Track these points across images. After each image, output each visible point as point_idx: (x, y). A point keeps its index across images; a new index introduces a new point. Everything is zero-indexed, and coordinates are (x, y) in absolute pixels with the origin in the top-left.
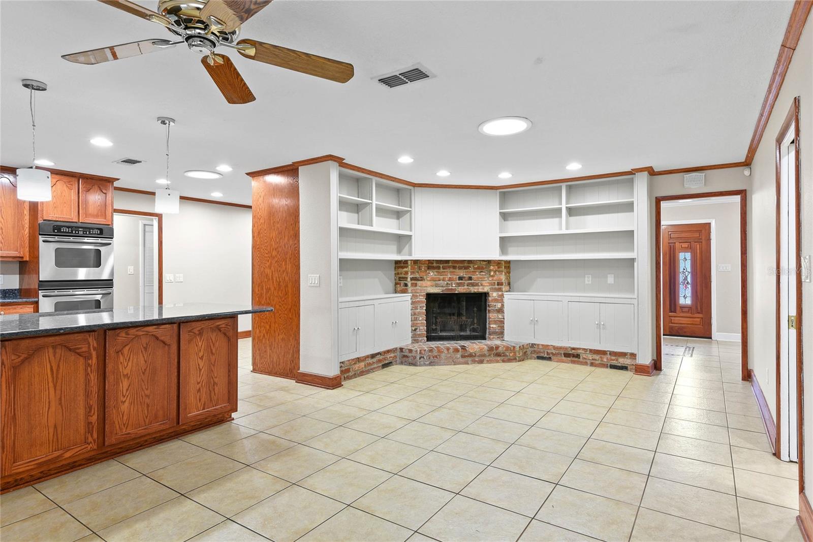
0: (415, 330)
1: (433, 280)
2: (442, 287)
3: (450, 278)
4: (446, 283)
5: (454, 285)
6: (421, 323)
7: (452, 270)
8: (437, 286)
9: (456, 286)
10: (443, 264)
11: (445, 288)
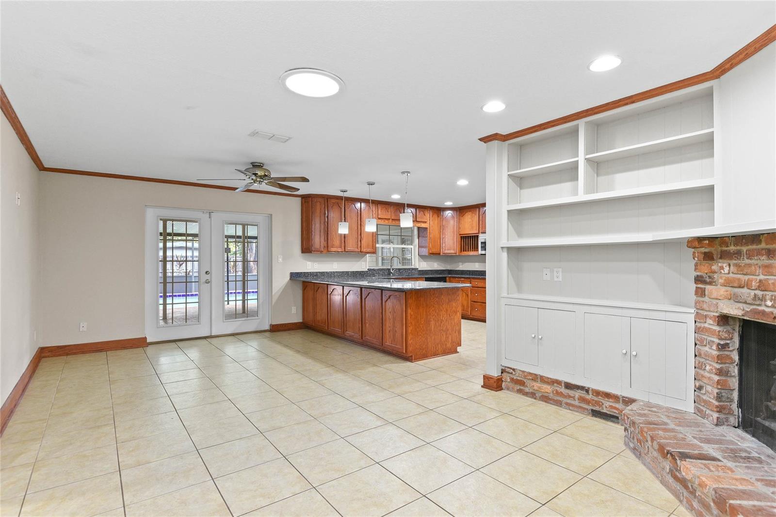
0: (700, 388)
1: (728, 283)
2: (746, 303)
3: (760, 281)
4: (752, 293)
5: (769, 303)
6: (709, 378)
7: (764, 260)
8: (736, 299)
9: (773, 306)
10: (746, 244)
11: (748, 308)
